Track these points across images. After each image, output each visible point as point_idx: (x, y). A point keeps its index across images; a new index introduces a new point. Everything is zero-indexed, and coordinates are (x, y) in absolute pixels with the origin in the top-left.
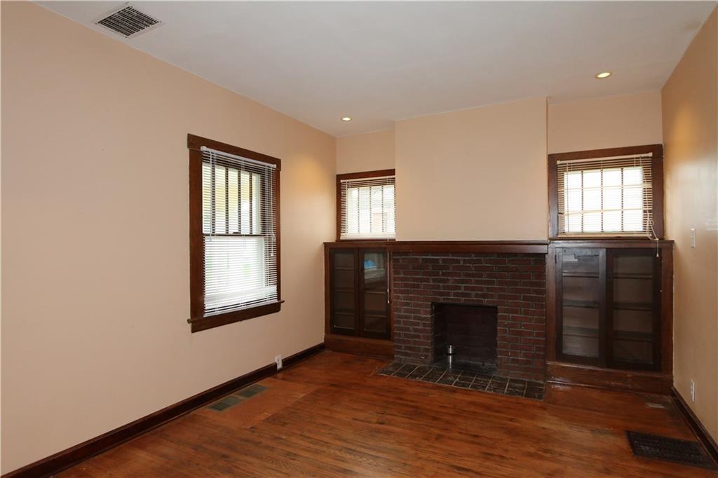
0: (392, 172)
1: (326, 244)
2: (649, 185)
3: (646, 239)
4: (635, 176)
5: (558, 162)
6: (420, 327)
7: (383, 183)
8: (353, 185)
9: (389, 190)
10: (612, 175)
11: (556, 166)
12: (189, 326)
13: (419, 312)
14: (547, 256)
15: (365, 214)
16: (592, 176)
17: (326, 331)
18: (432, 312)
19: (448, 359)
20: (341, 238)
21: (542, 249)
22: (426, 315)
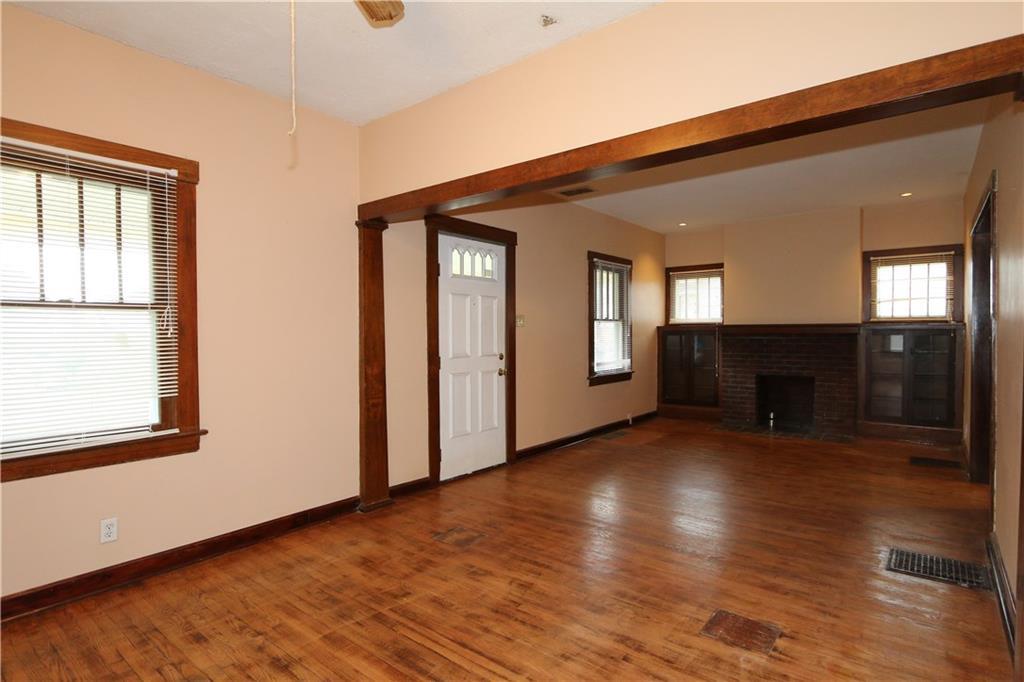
0: (721, 266)
1: (658, 328)
2: (951, 278)
3: (947, 322)
4: (940, 269)
5: (872, 258)
6: (746, 395)
7: (710, 275)
8: (682, 277)
9: (716, 282)
10: (919, 269)
11: (870, 261)
12: (588, 381)
13: (745, 383)
14: (859, 337)
15: (692, 301)
16: (902, 270)
17: (658, 401)
18: (756, 383)
19: (769, 422)
20: (670, 323)
21: (855, 330)
22: (752, 385)
